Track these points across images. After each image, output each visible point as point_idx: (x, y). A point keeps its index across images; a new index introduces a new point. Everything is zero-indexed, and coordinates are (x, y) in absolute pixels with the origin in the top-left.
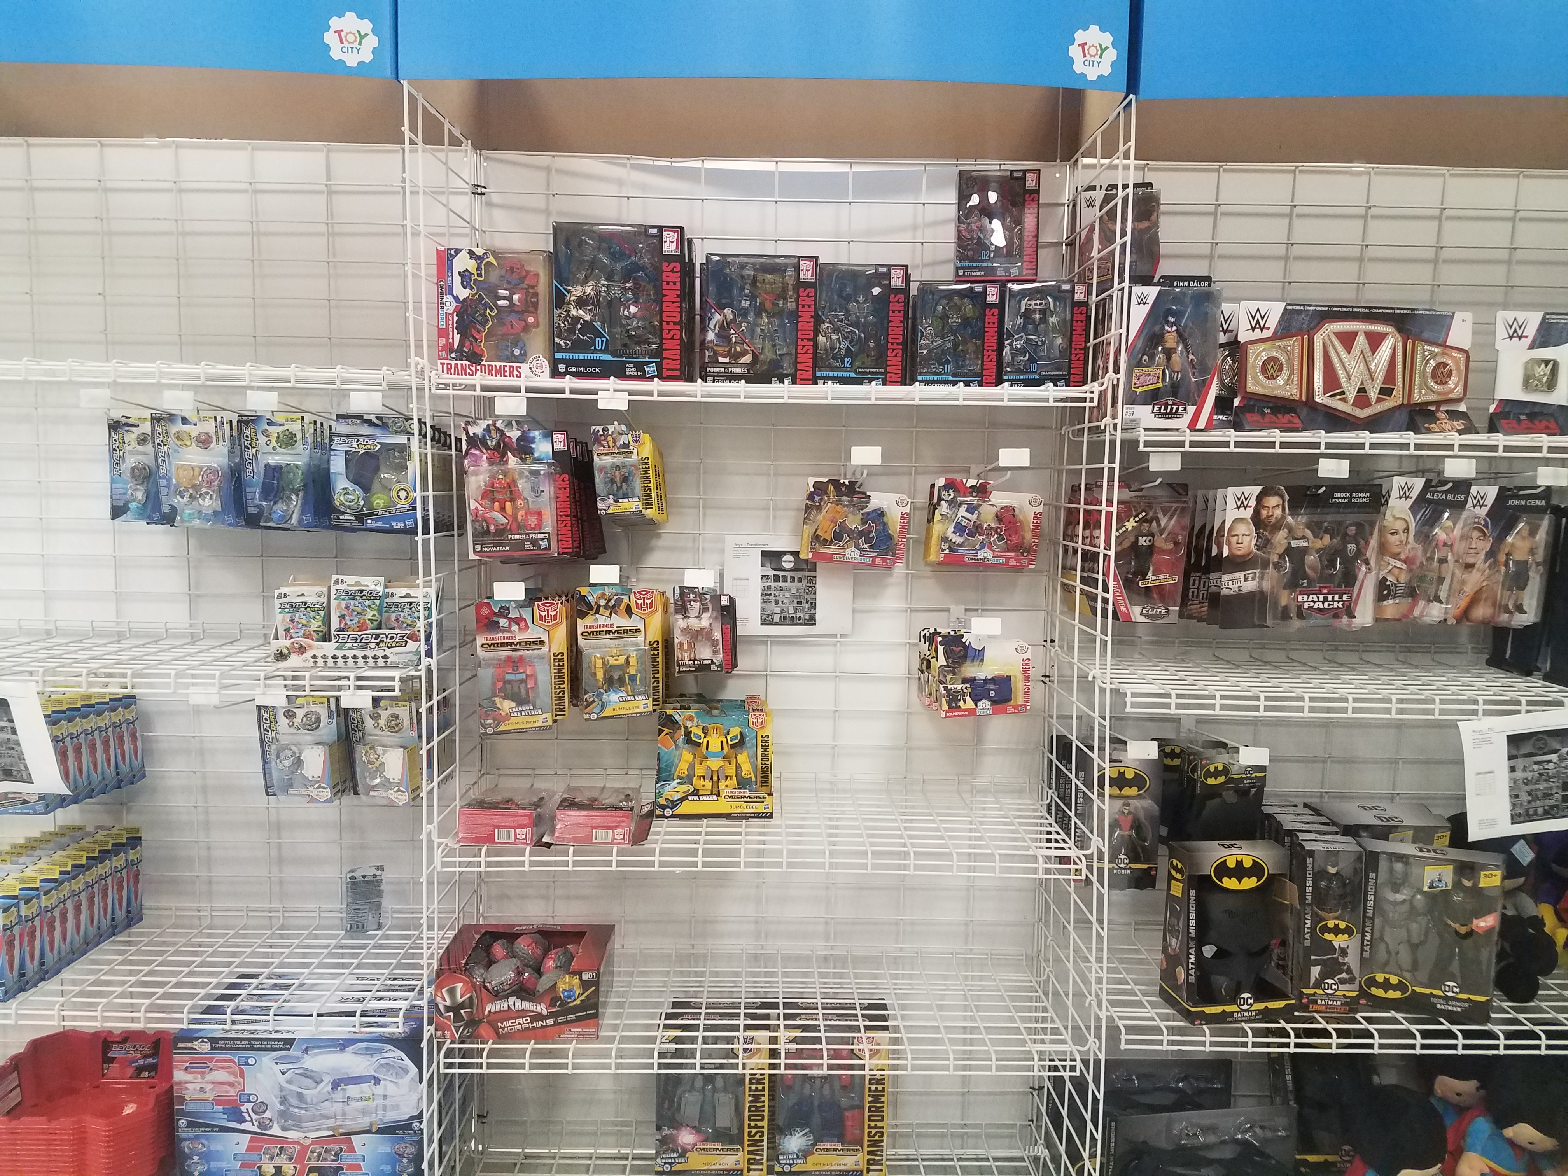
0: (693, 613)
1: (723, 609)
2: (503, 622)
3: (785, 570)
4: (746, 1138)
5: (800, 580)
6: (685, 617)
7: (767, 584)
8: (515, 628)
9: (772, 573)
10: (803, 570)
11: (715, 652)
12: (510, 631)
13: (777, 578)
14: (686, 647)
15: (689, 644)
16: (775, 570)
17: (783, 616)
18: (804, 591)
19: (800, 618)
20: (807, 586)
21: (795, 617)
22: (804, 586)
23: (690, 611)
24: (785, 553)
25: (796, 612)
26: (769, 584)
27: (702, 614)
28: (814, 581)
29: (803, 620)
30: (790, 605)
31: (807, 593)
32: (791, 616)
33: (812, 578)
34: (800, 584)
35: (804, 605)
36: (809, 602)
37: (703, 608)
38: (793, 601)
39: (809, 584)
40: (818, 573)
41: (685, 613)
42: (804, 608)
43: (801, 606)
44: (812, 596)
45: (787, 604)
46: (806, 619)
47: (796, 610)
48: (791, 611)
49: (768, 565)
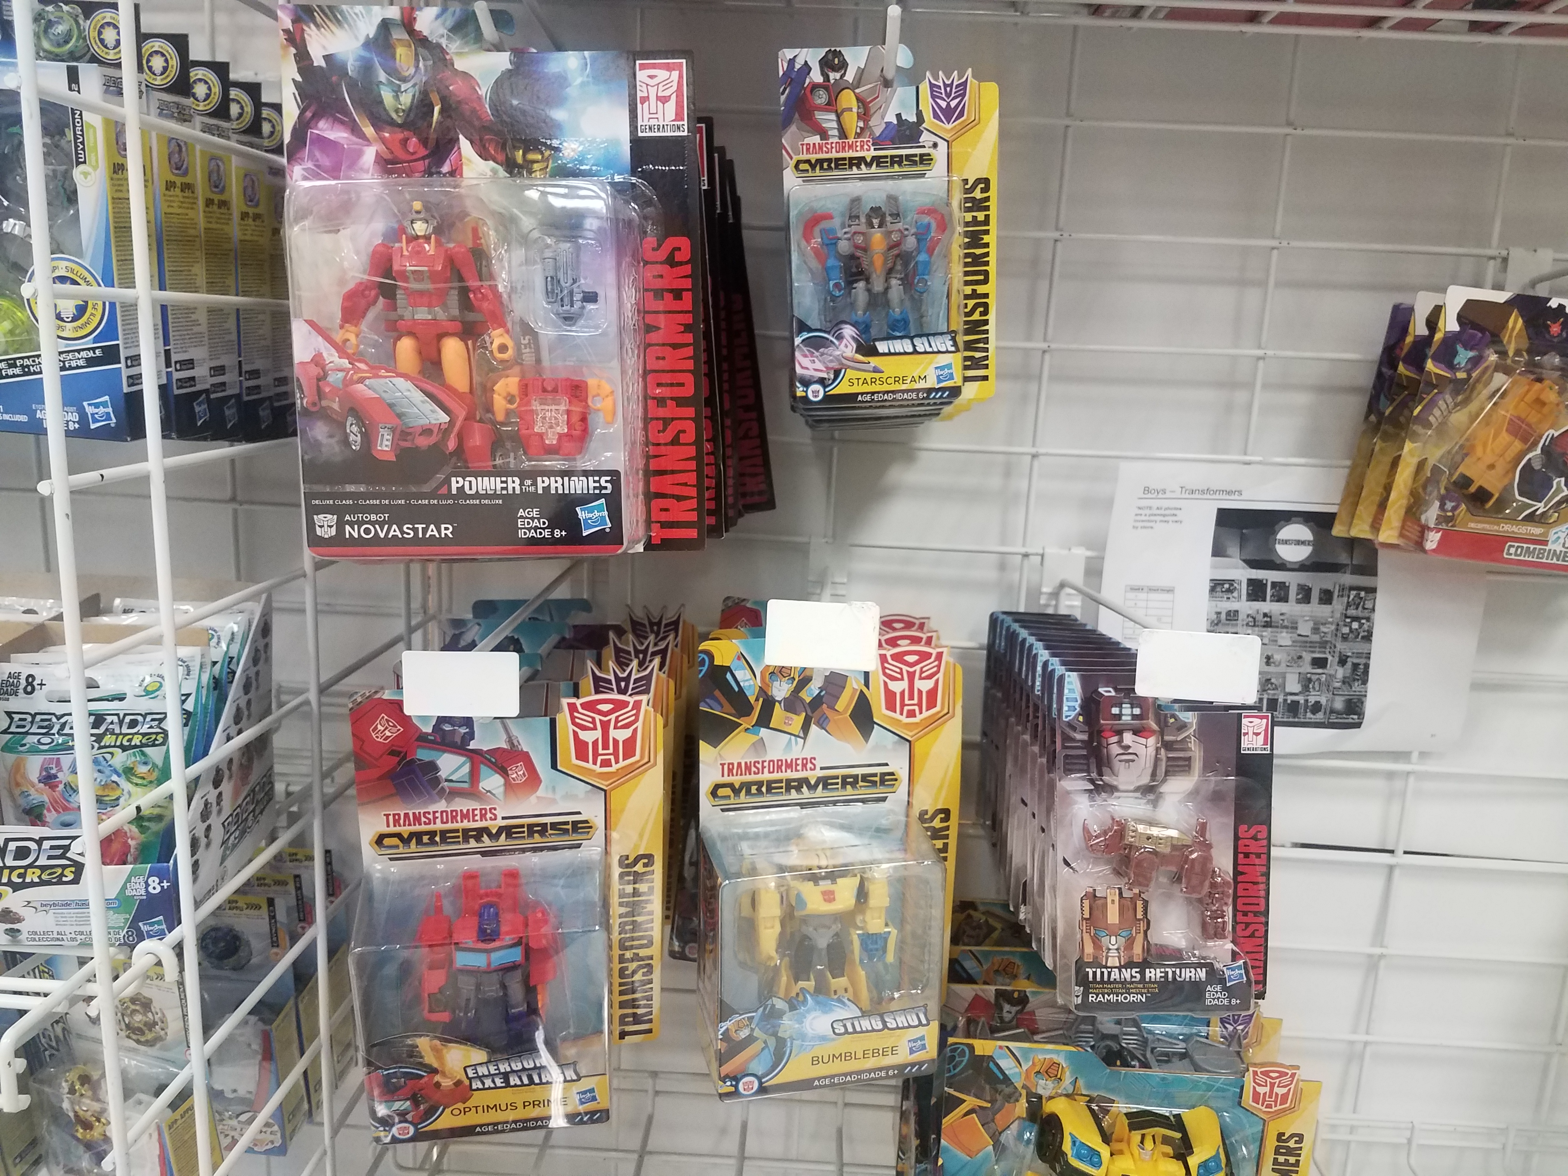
0: (1130, 775)
2: (449, 764)
3: (1282, 566)
5: (1326, 597)
6: (1100, 789)
7: (1226, 606)
8: (492, 782)
9: (1242, 574)
10: (1334, 568)
12: (472, 793)
13: (1257, 590)
14: (1113, 915)
15: (1127, 906)
16: (1253, 564)
17: (1265, 697)
18: (1337, 630)
19: (1317, 708)
20: (1346, 617)
21: (1302, 702)
22: (1338, 615)
23: (1118, 765)
24: (1288, 517)
25: (1306, 688)
26: (1233, 605)
27: (1164, 781)
28: (1369, 605)
29: (1325, 713)
30: (1289, 670)
31: (1345, 638)
32: (1290, 698)
33: (1363, 594)
34: (1326, 609)
35: (1332, 672)
36: (1349, 665)
37: (1169, 759)
38: (1300, 657)
39: (1352, 612)
40: (1384, 580)
41: (1100, 774)
42: (1332, 676)
43: (1325, 671)
44: (1360, 647)
45: (1283, 665)
46: (1332, 711)
47: (1307, 683)
48: (1292, 685)
49: (1233, 549)
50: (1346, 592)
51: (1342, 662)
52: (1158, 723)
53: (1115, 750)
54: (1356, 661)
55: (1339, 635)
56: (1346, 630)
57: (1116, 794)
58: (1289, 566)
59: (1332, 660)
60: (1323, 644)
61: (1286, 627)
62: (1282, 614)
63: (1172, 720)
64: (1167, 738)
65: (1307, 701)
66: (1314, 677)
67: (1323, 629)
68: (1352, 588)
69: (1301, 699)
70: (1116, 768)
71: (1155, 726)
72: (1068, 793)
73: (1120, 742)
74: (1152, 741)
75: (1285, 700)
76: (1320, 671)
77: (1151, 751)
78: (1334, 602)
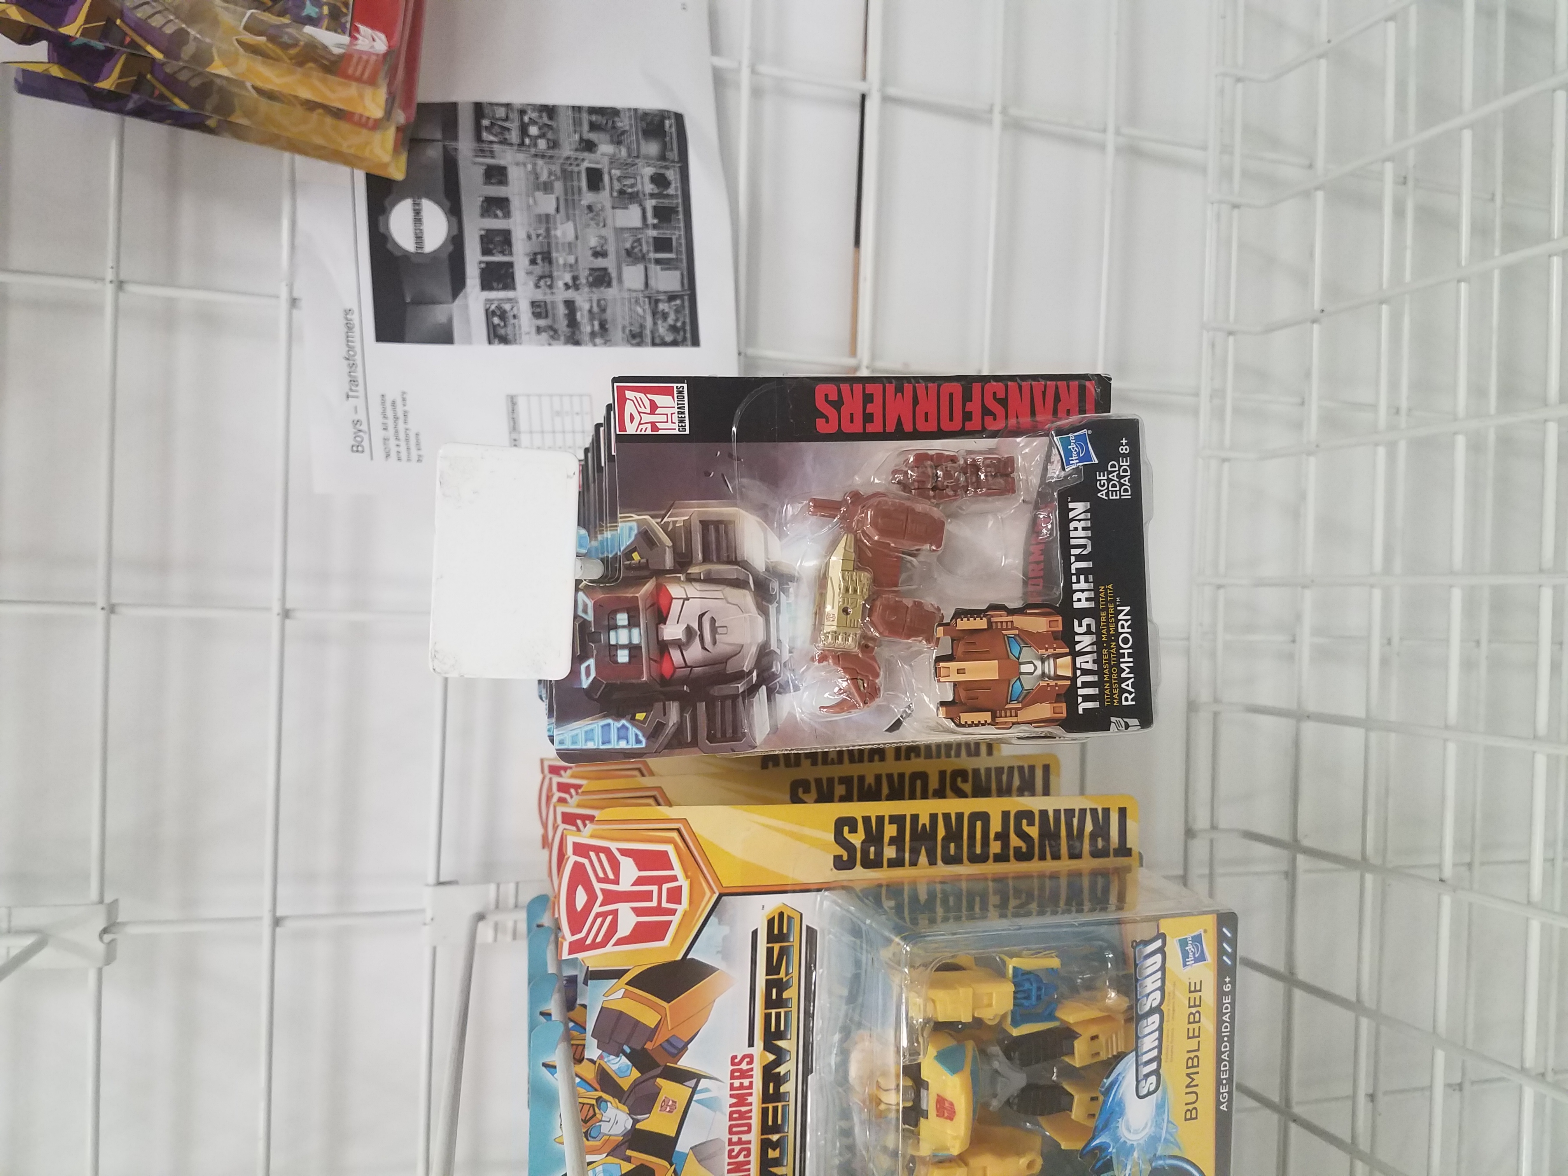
0: (740, 624)
3: (456, 241)
5: (496, 174)
6: (767, 674)
9: (475, 299)
10: (450, 165)
13: (497, 276)
16: (458, 284)
17: (652, 255)
18: (543, 157)
19: (660, 180)
20: (522, 144)
21: (654, 202)
22: (521, 157)
23: (723, 647)
25: (634, 197)
26: (525, 308)
27: (744, 565)
28: (501, 112)
29: (667, 168)
30: (609, 222)
31: (554, 144)
32: (651, 220)
33: (485, 122)
34: (516, 175)
35: (606, 160)
36: (593, 136)
37: (706, 559)
38: (590, 208)
39: (514, 136)
41: (740, 675)
42: (613, 160)
43: (606, 170)
44: (564, 123)
45: (603, 232)
46: (663, 157)
47: (626, 197)
48: (631, 217)
49: (439, 314)
50: (485, 146)
51: (589, 146)
52: (639, 581)
53: (694, 653)
54: (586, 127)
55: (551, 152)
56: (542, 144)
57: (774, 646)
58: (455, 232)
59: (589, 161)
60: (567, 175)
61: (548, 230)
62: (529, 237)
63: (636, 556)
64: (669, 563)
65: (652, 196)
66: (617, 186)
67: (544, 177)
68: (479, 139)
69: (650, 204)
70: (728, 649)
71: (649, 586)
72: (775, 730)
73: (679, 645)
74: (675, 590)
75: (655, 227)
76: (606, 178)
77: (693, 590)
78: (502, 162)
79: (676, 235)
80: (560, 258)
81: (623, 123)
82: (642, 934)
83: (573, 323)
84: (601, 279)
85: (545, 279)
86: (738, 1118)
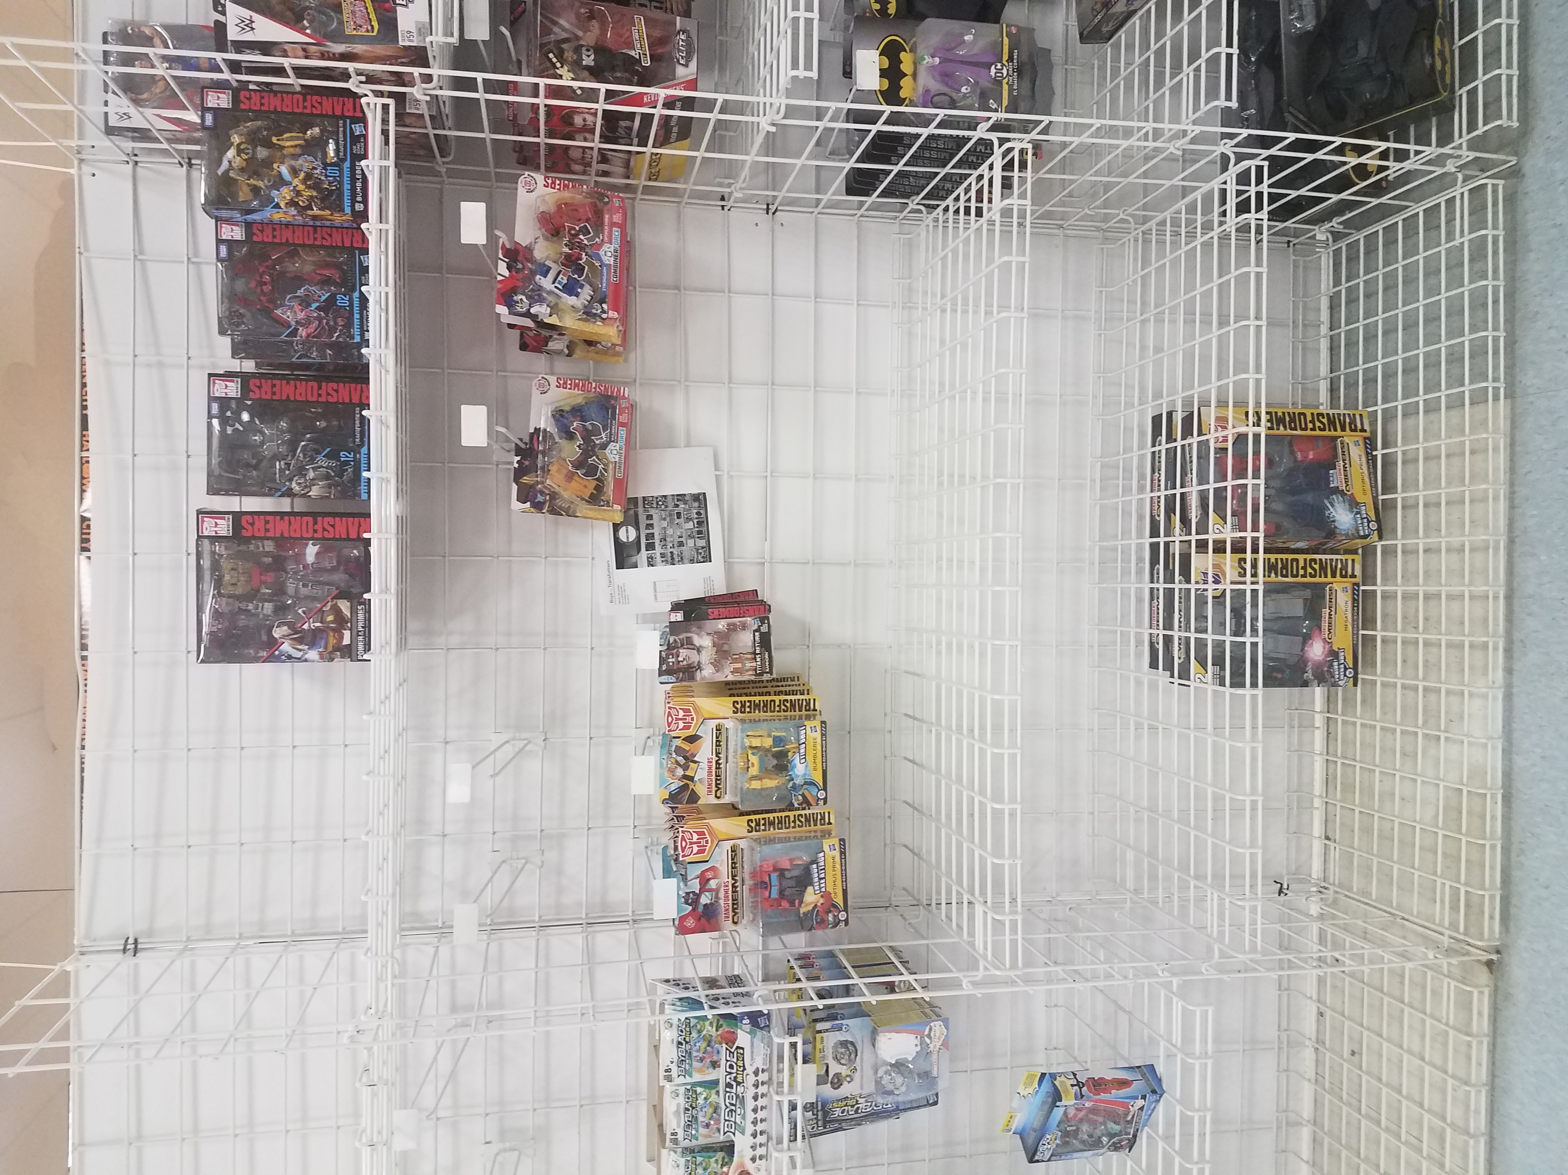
0: (694, 657)
1: (687, 617)
2: (705, 899)
3: (638, 537)
4: (1317, 580)
5: (650, 517)
6: (699, 667)
8: (713, 884)
9: (644, 553)
10: (636, 515)
11: (744, 627)
12: (717, 891)
13: (650, 547)
14: (739, 665)
15: (735, 661)
16: (639, 550)
17: (697, 536)
18: (663, 510)
19: (699, 513)
20: (657, 507)
21: (697, 520)
22: (657, 511)
23: (691, 662)
24: (616, 539)
25: (691, 519)
26: (658, 555)
27: (695, 645)
28: (651, 499)
29: (701, 510)
30: (683, 527)
31: (667, 506)
32: (696, 526)
33: (646, 502)
34: (655, 516)
35: (682, 509)
36: (678, 503)
37: (687, 644)
38: (677, 524)
39: (655, 505)
40: (640, 495)
41: (694, 667)
42: (684, 509)
43: (682, 513)
44: (669, 499)
45: (682, 530)
46: (699, 507)
47: (689, 519)
48: (690, 525)
49: (633, 559)
50: (646, 509)
51: (677, 506)
52: (673, 649)
53: (685, 663)
54: (676, 500)
55: (665, 509)
56: (663, 507)
57: (701, 661)
58: (638, 535)
59: (677, 510)
60: (670, 515)
61: (665, 532)
62: (660, 534)
63: (672, 644)
64: (680, 645)
65: (696, 518)
66: (686, 517)
67: (664, 516)
71: (675, 650)
72: (702, 678)
73: (682, 661)
74: (681, 651)
76: (682, 515)
77: (685, 651)
79: (704, 529)
80: (668, 539)
81: (687, 498)
82: (685, 728)
83: (673, 558)
84: (681, 544)
85: (664, 546)
86: (710, 773)
